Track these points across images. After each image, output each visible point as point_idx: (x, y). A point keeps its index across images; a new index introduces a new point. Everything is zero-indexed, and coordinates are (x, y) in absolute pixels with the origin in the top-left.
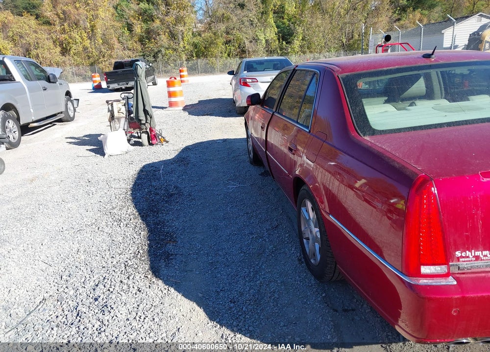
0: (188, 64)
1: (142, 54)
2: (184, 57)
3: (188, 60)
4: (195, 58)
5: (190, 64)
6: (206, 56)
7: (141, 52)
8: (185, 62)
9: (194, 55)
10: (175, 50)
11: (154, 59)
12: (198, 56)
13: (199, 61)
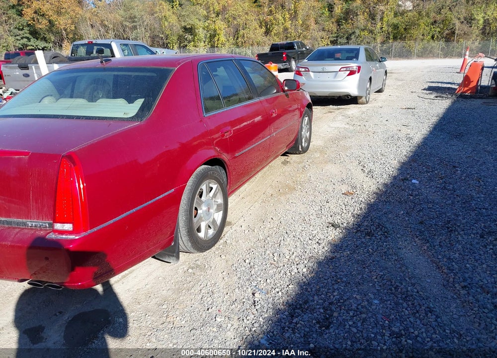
0: (382, 46)
1: (336, 35)
2: (379, 39)
3: (383, 43)
4: (390, 41)
5: (385, 47)
6: (403, 39)
7: (335, 33)
8: (379, 45)
9: (391, 37)
10: (371, 32)
11: (346, 41)
12: (395, 38)
13: (395, 43)
